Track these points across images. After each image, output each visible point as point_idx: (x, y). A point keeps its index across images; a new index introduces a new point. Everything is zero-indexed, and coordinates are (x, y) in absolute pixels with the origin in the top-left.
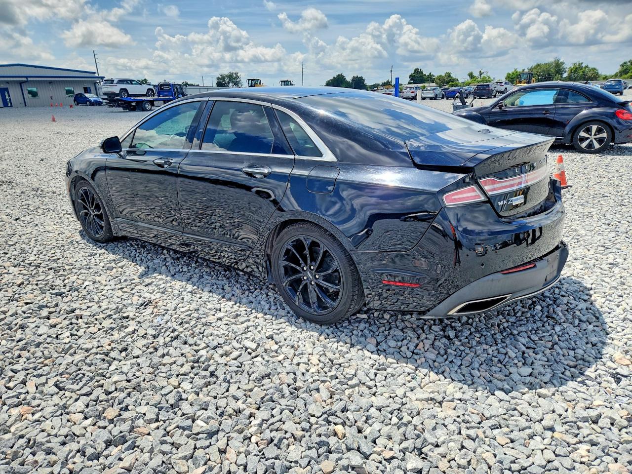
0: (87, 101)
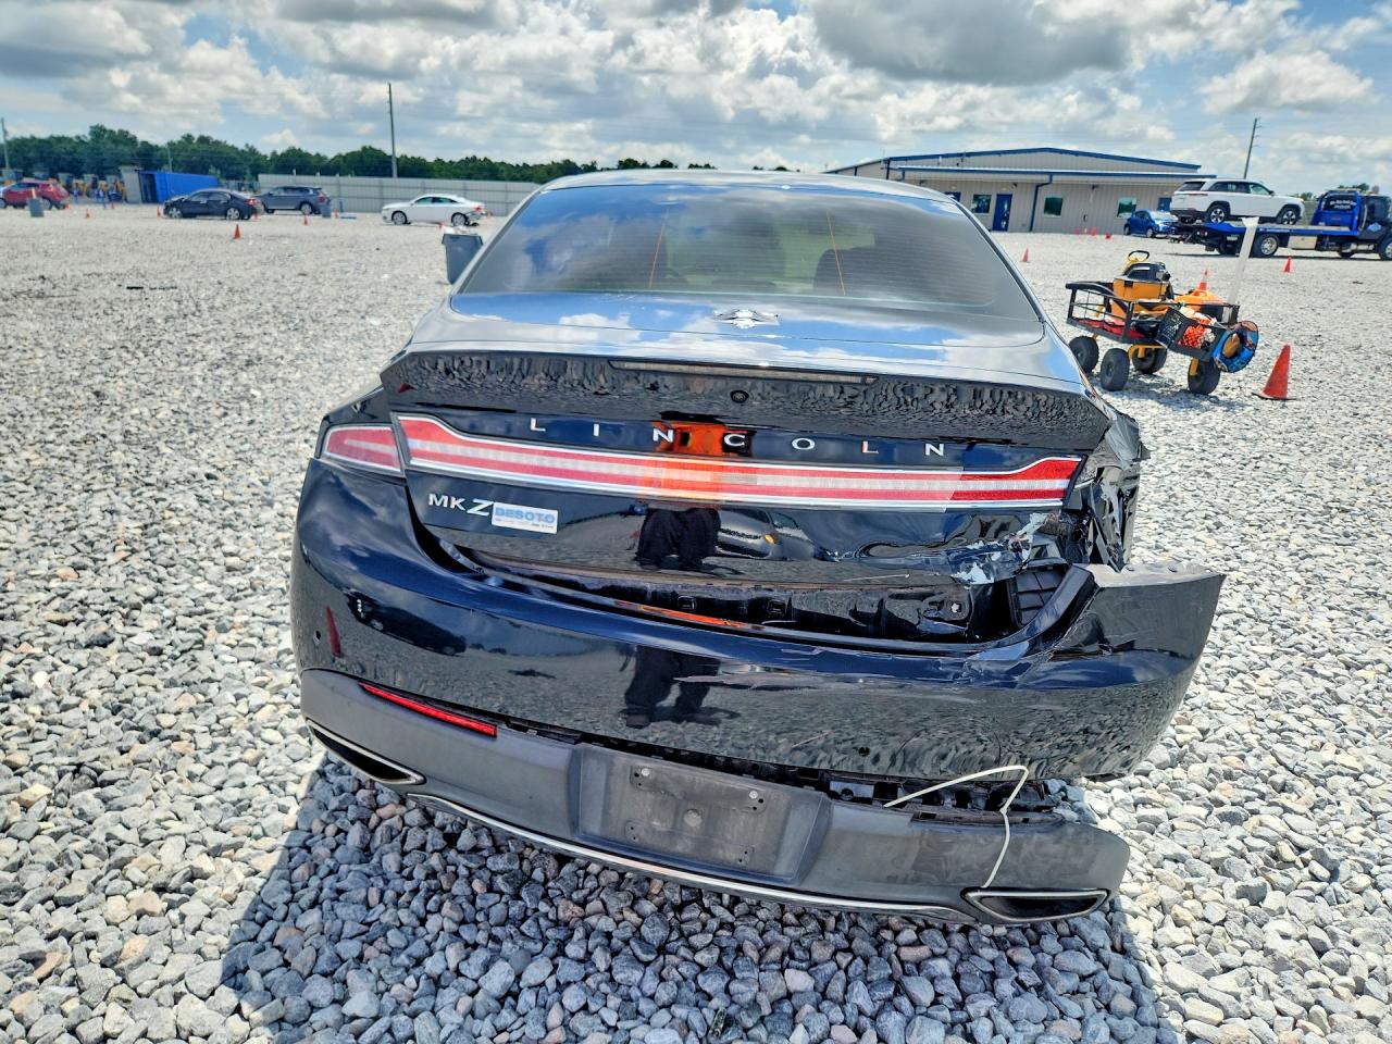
0: (1151, 227)
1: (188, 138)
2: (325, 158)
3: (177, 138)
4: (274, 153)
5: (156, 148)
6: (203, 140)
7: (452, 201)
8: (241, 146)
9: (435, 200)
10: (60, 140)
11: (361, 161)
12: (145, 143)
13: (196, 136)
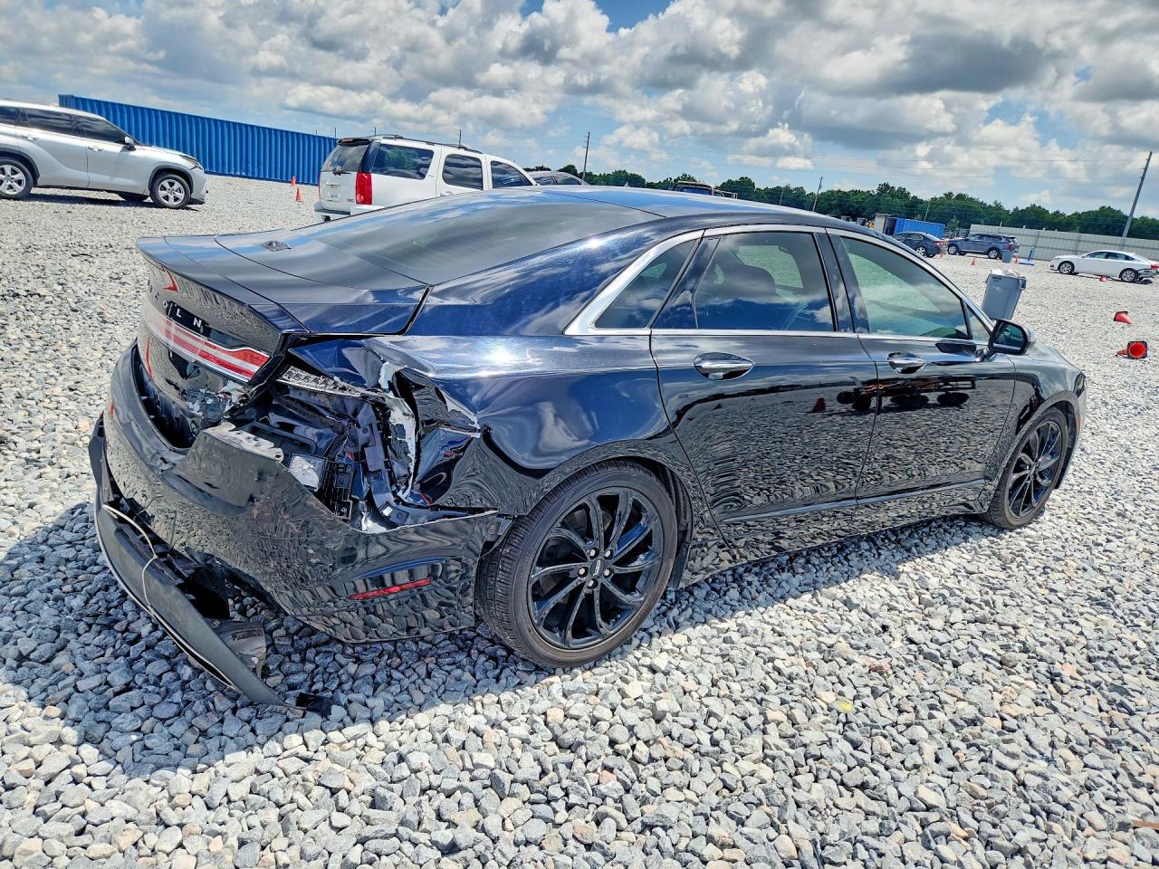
1: (949, 195)
2: (1063, 215)
3: (940, 195)
4: (1016, 209)
5: (921, 202)
6: (960, 197)
7: (1127, 258)
8: (990, 202)
9: (1109, 255)
10: (856, 192)
11: (1096, 219)
12: (915, 198)
13: (955, 194)
